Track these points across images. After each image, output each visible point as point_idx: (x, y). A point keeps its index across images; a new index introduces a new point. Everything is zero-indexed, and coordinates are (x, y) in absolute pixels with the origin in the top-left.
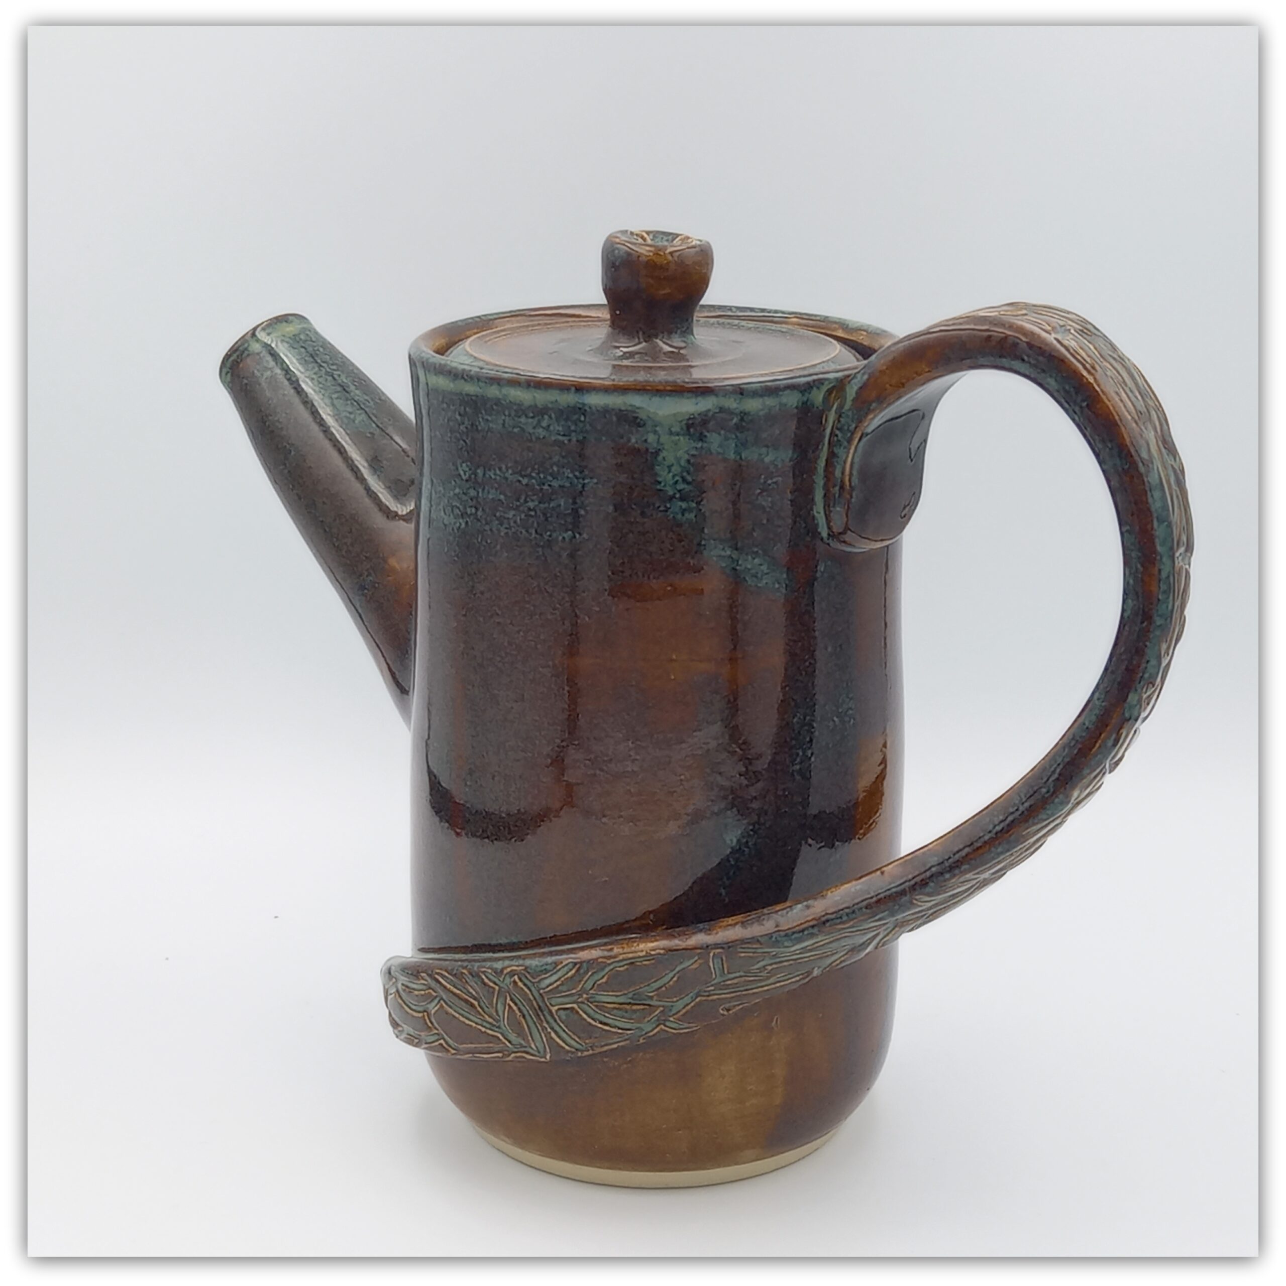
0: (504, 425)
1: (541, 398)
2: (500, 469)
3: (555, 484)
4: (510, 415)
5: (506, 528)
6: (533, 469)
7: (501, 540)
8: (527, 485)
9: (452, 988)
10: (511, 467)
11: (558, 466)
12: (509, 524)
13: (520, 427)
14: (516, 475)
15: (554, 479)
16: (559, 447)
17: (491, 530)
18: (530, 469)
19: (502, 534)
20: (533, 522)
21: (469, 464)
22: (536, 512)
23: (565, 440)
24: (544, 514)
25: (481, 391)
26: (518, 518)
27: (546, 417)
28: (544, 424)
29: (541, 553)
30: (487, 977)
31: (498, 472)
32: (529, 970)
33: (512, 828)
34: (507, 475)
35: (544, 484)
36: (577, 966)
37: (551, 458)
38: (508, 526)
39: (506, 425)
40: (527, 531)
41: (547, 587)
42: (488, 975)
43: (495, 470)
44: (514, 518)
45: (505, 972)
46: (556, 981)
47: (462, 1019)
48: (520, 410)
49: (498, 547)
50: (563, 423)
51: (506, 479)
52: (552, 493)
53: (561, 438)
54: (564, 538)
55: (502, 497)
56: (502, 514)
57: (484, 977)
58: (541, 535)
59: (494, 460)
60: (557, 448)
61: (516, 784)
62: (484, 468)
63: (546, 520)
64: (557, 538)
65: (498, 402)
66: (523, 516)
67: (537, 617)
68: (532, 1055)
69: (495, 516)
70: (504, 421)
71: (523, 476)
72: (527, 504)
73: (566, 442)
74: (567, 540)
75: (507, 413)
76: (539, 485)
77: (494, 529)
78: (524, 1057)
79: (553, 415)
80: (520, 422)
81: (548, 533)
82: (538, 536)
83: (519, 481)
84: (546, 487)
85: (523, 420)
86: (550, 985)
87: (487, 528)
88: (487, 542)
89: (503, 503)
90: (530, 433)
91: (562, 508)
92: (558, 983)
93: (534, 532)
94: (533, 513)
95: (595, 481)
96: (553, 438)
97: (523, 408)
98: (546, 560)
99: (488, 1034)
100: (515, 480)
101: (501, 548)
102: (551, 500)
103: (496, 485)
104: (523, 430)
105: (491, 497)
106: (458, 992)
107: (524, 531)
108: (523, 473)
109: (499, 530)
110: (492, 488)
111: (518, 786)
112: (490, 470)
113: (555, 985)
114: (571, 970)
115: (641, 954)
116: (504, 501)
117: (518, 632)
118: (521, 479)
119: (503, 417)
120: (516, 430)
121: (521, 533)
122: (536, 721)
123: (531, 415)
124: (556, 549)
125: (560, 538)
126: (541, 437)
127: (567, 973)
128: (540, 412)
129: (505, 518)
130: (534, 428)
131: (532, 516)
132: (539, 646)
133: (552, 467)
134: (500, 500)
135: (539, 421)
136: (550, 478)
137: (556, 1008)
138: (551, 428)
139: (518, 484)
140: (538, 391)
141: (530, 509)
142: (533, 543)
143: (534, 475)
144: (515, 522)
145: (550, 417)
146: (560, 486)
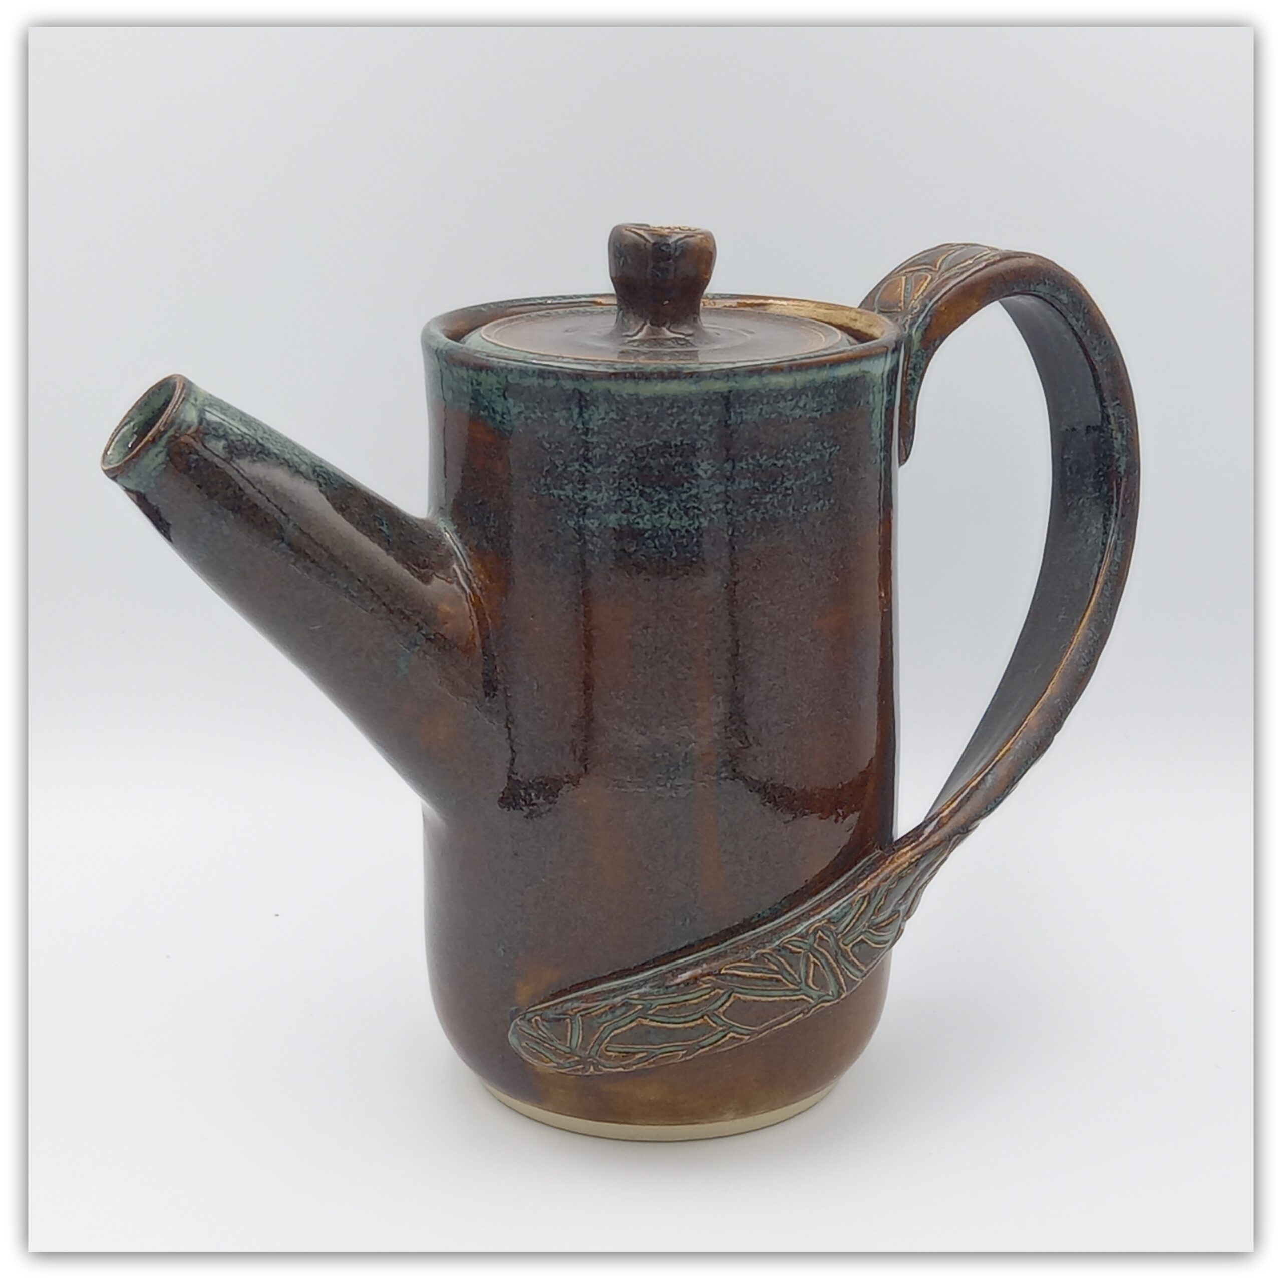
0: (760, 414)
1: (801, 378)
2: (753, 458)
3: (808, 459)
4: (768, 403)
5: (763, 513)
6: (789, 450)
7: (758, 526)
8: (782, 466)
9: (752, 974)
10: (765, 453)
11: (811, 442)
12: (766, 508)
13: (778, 412)
14: (771, 460)
15: (807, 453)
16: (812, 422)
17: (745, 519)
18: (785, 451)
19: (759, 520)
20: (791, 500)
21: (711, 461)
22: (793, 491)
23: (818, 414)
24: (801, 490)
25: (737, 385)
26: (776, 500)
27: (804, 397)
28: (801, 404)
29: (798, 528)
30: (793, 946)
31: (750, 461)
32: (832, 921)
33: (778, 800)
34: (761, 461)
35: (798, 461)
36: (867, 899)
37: (805, 435)
38: (764, 511)
39: (763, 413)
40: (785, 511)
41: (804, 559)
42: (792, 943)
43: (747, 460)
44: (772, 501)
45: (810, 932)
46: (851, 921)
47: (763, 999)
48: (780, 395)
49: (754, 534)
50: (817, 399)
51: (760, 466)
52: (806, 469)
53: (814, 414)
54: (817, 508)
55: (757, 484)
56: (757, 500)
57: (790, 947)
58: (798, 510)
59: (746, 450)
60: (811, 424)
61: (780, 756)
62: (733, 461)
63: (802, 493)
64: (812, 509)
65: (756, 392)
66: (780, 497)
67: (797, 589)
68: (829, 1001)
69: (750, 504)
70: (761, 409)
71: (778, 459)
72: (784, 485)
73: (818, 416)
74: (819, 508)
75: (765, 401)
76: (793, 464)
77: (748, 518)
78: (823, 1006)
79: (810, 394)
80: (779, 407)
81: (804, 507)
82: (795, 513)
83: (775, 465)
84: (800, 464)
85: (782, 404)
86: (847, 926)
87: (740, 518)
88: (740, 532)
89: (758, 490)
90: (787, 416)
91: (815, 480)
92: (854, 921)
93: (791, 509)
94: (790, 492)
95: (838, 447)
96: (808, 415)
97: (783, 392)
98: (803, 532)
99: (794, 1000)
100: (770, 464)
101: (758, 534)
102: (805, 475)
103: (749, 475)
104: (780, 414)
105: (742, 487)
106: (759, 975)
107: (781, 512)
108: (779, 456)
109: (754, 518)
110: (745, 478)
111: (783, 757)
112: (741, 461)
113: (852, 924)
114: (862, 904)
115: (905, 866)
116: (759, 488)
117: (779, 610)
118: (776, 462)
119: (761, 406)
120: (773, 416)
121: (779, 513)
122: (799, 689)
123: (790, 397)
124: (811, 520)
125: (815, 508)
126: (798, 417)
127: (860, 908)
128: (797, 392)
129: (761, 504)
130: (792, 410)
131: (789, 495)
132: (799, 617)
133: (806, 444)
134: (754, 487)
135: (797, 402)
136: (803, 454)
137: (851, 946)
138: (807, 406)
139: (773, 468)
140: (800, 373)
141: (787, 489)
142: (792, 519)
143: (789, 455)
144: (772, 505)
145: (807, 396)
146: (813, 460)
